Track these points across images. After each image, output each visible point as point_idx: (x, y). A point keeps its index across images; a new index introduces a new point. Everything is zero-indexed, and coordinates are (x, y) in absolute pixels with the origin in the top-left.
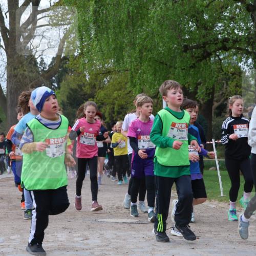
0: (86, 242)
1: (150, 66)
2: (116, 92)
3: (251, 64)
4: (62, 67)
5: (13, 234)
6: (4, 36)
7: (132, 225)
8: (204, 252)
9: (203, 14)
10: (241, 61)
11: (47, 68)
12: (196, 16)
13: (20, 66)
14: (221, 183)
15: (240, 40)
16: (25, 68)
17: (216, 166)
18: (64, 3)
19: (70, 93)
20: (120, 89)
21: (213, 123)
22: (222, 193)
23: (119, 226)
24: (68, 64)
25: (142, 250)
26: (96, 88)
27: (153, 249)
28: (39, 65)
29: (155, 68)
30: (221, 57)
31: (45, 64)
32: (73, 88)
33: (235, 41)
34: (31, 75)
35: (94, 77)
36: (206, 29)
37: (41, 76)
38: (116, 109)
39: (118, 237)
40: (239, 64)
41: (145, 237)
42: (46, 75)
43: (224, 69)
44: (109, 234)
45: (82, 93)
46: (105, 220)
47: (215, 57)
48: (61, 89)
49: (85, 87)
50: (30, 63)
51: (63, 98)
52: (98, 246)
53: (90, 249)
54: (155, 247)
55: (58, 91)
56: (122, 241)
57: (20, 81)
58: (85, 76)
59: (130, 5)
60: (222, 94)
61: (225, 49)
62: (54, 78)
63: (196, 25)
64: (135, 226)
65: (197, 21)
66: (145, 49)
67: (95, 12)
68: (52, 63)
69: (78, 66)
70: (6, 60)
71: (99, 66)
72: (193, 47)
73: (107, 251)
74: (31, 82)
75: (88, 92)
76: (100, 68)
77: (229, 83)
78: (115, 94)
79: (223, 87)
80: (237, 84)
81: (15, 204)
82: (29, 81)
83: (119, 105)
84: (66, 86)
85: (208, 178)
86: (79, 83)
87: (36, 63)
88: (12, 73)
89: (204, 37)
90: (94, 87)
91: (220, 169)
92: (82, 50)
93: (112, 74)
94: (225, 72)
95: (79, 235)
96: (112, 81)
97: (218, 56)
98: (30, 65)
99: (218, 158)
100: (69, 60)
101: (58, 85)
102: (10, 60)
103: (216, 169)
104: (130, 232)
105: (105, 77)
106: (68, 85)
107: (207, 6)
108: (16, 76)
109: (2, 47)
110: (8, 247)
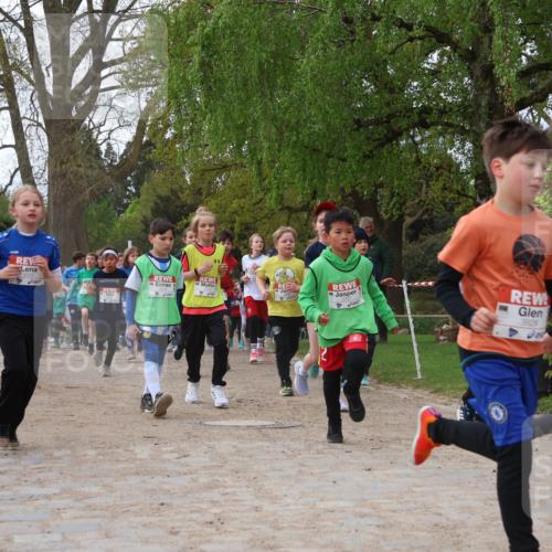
0: (183, 460)
1: (295, 155)
2: (236, 201)
3: (469, 151)
4: (144, 158)
5: (58, 448)
6: (43, 106)
7: (264, 431)
8: (387, 475)
9: (386, 66)
10: (452, 145)
11: (118, 160)
12: (375, 69)
13: (72, 157)
14: (417, 356)
15: (451, 110)
16: (79, 162)
17: (408, 327)
19: (156, 203)
20: (244, 197)
21: (404, 253)
22: (419, 373)
23: (241, 432)
24: (155, 154)
25: (281, 474)
26: (201, 194)
27: (300, 472)
28: (103, 156)
29: (304, 160)
30: (418, 139)
31: (113, 153)
32: (163, 194)
33: (442, 112)
34: (90, 172)
35: (198, 175)
36: (391, 91)
37: (108, 174)
38: (237, 230)
39: (239, 452)
40: (449, 152)
41: (286, 450)
42: (116, 173)
43: (423, 160)
44: (225, 446)
45: (178, 203)
46: (218, 423)
47: (407, 140)
48: (143, 197)
49: (183, 193)
50: (88, 153)
51: (144, 213)
52: (205, 468)
53: (191, 473)
54: (303, 469)
55: (137, 199)
56: (245, 459)
57: (71, 183)
58: (184, 173)
59: (261, 50)
60: (418, 203)
61: (424, 125)
62: (129, 178)
63: (375, 84)
64: (269, 431)
65: (377, 77)
66: (288, 125)
67: (203, 64)
68: (126, 152)
69: (170, 156)
70: (46, 148)
71: (207, 156)
72: (370, 123)
73: (221, 475)
74: (91, 185)
75: (189, 202)
76: (208, 161)
77: (430, 183)
78: (235, 205)
79: (420, 190)
80: (444, 185)
82: (86, 185)
83: (241, 224)
84: (150, 191)
85: (395, 347)
86: (174, 187)
87: (99, 152)
88: (58, 169)
89: (388, 104)
90: (199, 192)
91: (416, 331)
92: (176, 129)
93: (229, 170)
94: (423, 164)
95: (171, 448)
96: (229, 181)
97: (413, 137)
98: (89, 157)
99: (413, 313)
100: (155, 148)
101: (136, 189)
102: (56, 147)
103: (410, 333)
104: (260, 443)
105: (216, 175)
106: (155, 190)
107: (393, 52)
108: (64, 175)
109: (39, 125)
110: (50, 470)
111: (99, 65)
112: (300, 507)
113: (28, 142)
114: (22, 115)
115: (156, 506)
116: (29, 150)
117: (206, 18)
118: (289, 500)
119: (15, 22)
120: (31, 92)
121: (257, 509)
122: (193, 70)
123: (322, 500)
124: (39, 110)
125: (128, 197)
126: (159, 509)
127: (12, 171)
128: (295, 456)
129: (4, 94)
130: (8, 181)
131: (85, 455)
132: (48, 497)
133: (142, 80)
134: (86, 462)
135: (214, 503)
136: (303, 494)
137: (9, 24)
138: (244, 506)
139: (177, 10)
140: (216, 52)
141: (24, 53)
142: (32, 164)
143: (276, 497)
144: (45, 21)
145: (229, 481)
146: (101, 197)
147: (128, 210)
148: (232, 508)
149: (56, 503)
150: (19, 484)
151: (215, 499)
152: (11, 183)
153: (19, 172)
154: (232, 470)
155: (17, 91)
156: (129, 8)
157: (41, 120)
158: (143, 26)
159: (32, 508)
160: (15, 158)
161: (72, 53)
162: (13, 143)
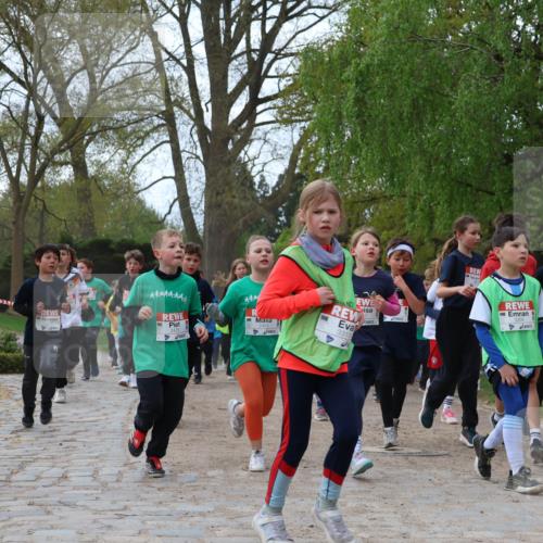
1: (443, 187)
2: (385, 232)
4: (296, 190)
5: (212, 467)
6: (202, 140)
7: (410, 458)
9: (536, 102)
11: (271, 192)
16: (234, 193)
18: (301, 86)
20: (392, 228)
25: (428, 502)
27: (447, 500)
28: (256, 187)
29: (451, 192)
31: (266, 185)
34: (243, 203)
37: (261, 205)
39: (386, 478)
41: (433, 479)
42: (268, 204)
50: (243, 184)
52: (353, 492)
54: (450, 497)
55: (288, 229)
56: (393, 486)
57: (226, 213)
59: (415, 86)
62: (281, 209)
63: (524, 120)
64: (416, 459)
65: (527, 114)
66: (437, 159)
68: (278, 184)
70: (204, 179)
73: (369, 500)
74: (244, 215)
76: (358, 193)
81: (213, 417)
82: (239, 214)
87: (252, 183)
88: (214, 200)
92: (327, 162)
93: (378, 203)
98: (243, 188)
101: (287, 219)
102: (212, 179)
104: (407, 470)
105: (365, 207)
108: (219, 206)
109: (198, 157)
110: (204, 489)
111: (255, 101)
112: (448, 536)
113: (186, 174)
114: (181, 149)
115: (305, 528)
116: (187, 182)
117: (360, 56)
118: (436, 528)
119: (178, 61)
120: (190, 126)
121: (405, 536)
122: (348, 105)
123: (470, 530)
124: (198, 144)
125: (280, 227)
126: (308, 531)
127: (172, 201)
128: (441, 485)
129: (166, 128)
130: (167, 211)
131: (237, 475)
132: (202, 514)
133: (296, 115)
134: (239, 481)
135: (362, 527)
136: (450, 523)
137: (173, 63)
138: (393, 532)
139: (331, 48)
140: (369, 88)
141: (185, 90)
142: (189, 194)
143: (424, 524)
144: (206, 60)
145: (376, 506)
146: (254, 226)
147: (279, 240)
148: (380, 533)
149: (211, 520)
150: (175, 501)
151: (364, 524)
152: (169, 213)
153: (177, 203)
154: (379, 496)
155: (177, 126)
156: (285, 47)
157: (199, 152)
158: (298, 63)
159: (187, 525)
160: (175, 189)
161: (230, 90)
162: (173, 174)
